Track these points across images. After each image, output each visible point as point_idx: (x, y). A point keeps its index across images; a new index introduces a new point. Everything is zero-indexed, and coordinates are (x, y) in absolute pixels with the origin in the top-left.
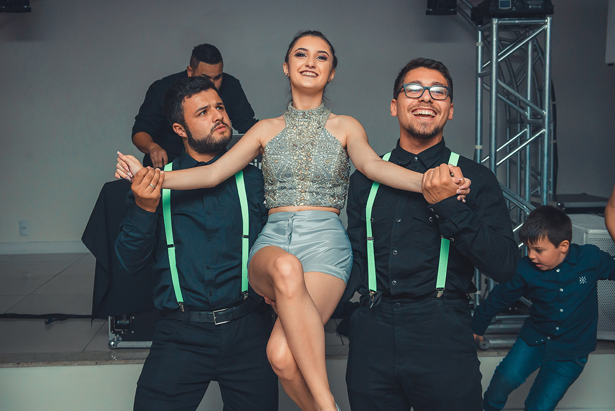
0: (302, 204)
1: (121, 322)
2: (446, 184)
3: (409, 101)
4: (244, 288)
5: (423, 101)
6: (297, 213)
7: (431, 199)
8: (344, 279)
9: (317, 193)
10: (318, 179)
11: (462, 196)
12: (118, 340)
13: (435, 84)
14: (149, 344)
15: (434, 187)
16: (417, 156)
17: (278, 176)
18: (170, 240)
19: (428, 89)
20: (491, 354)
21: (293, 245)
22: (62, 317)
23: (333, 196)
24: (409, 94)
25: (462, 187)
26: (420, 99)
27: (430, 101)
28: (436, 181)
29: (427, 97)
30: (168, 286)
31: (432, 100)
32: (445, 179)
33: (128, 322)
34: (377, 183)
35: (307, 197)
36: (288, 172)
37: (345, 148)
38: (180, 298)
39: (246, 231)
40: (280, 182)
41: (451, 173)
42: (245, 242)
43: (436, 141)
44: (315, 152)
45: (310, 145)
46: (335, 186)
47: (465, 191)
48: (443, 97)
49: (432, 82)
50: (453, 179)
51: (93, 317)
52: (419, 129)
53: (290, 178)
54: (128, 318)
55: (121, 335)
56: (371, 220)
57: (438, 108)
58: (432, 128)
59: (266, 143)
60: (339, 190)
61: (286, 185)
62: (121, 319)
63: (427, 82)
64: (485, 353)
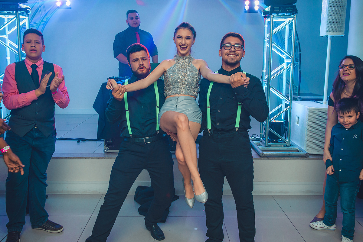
0: (182, 94)
1: (109, 142)
2: (239, 80)
3: (226, 51)
4: (158, 129)
5: (231, 51)
6: (179, 97)
7: (234, 86)
8: (200, 123)
9: (188, 90)
10: (189, 84)
11: (247, 85)
12: (108, 149)
13: (237, 44)
14: (118, 151)
15: (235, 82)
16: (229, 72)
17: (172, 82)
18: (127, 108)
19: (234, 46)
20: (265, 158)
21: (178, 110)
22: (85, 140)
23: (194, 92)
24: (226, 48)
25: (246, 81)
26: (230, 50)
27: (234, 51)
28: (236, 79)
29: (233, 50)
30: (125, 128)
31: (235, 51)
32: (239, 79)
33: (112, 142)
34: (212, 82)
35: (184, 91)
36: (177, 81)
37: (199, 71)
38: (130, 133)
39: (158, 105)
40: (173, 85)
41: (241, 76)
42: (158, 109)
43: (237, 67)
44: (188, 73)
45: (186, 70)
46: (195, 88)
47: (247, 83)
48: (240, 49)
49: (235, 43)
50: (242, 78)
51: (97, 140)
52: (230, 61)
53: (177, 84)
54: (112, 140)
55: (109, 147)
56: (209, 98)
57: (237, 53)
58: (235, 61)
59: (167, 69)
60: (196, 90)
61: (175, 86)
62: (109, 140)
63: (233, 43)
64: (262, 158)
